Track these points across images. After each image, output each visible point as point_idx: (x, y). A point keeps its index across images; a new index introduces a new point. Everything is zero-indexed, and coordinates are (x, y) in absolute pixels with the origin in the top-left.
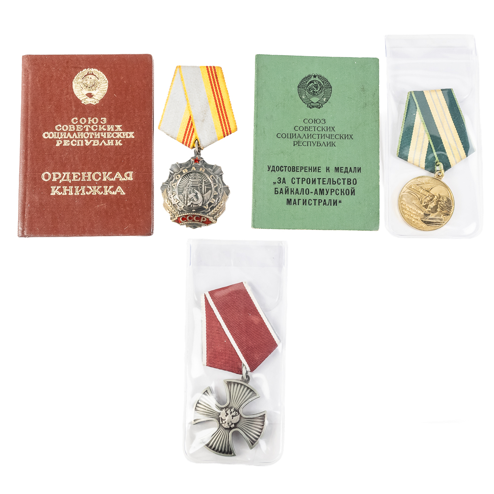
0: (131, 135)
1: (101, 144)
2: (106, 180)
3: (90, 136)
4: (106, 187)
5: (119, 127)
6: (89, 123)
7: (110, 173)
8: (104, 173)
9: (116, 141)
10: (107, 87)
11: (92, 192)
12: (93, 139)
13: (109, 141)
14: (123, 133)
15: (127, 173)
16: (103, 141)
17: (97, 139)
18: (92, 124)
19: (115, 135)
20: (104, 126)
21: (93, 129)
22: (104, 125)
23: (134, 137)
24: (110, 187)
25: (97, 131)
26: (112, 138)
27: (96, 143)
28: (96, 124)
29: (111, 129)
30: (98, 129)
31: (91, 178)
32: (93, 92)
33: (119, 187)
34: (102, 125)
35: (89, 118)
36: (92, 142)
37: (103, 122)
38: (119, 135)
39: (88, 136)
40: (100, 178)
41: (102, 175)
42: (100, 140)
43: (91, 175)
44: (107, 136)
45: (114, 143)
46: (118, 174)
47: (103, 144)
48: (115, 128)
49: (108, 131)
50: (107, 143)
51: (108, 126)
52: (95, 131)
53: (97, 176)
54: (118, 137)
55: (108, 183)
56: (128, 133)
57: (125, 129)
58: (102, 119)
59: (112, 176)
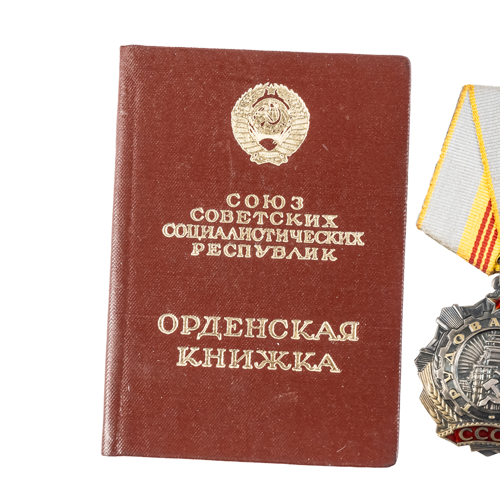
0: (357, 239)
1: (290, 257)
2: (298, 338)
3: (265, 236)
4: (297, 355)
5: (330, 218)
6: (266, 206)
7: (306, 323)
8: (296, 323)
9: (325, 250)
10: (307, 126)
11: (268, 365)
12: (274, 243)
13: (307, 249)
14: (339, 233)
15: (347, 324)
16: (296, 250)
17: (282, 244)
18: (271, 210)
19: (322, 237)
20: (297, 216)
21: (273, 222)
22: (298, 212)
23: (363, 244)
24: (308, 355)
25: (283, 227)
26: (315, 245)
27: (279, 254)
28: (280, 211)
29: (313, 223)
30: (285, 222)
31: (267, 332)
32: (276, 138)
33: (327, 356)
34: (294, 212)
35: (266, 197)
36: (271, 252)
37: (296, 206)
38: (330, 239)
39: (262, 237)
40: (286, 333)
41: (291, 325)
42: (289, 249)
43: (267, 324)
44: (303, 238)
45: (320, 254)
46: (326, 325)
47: (295, 255)
48: (323, 221)
49: (308, 228)
50: (303, 254)
51: (306, 216)
52: (279, 227)
53: (279, 329)
54: (327, 241)
55: (304, 346)
56: (351, 233)
57: (344, 225)
58: (293, 199)
59: (312, 330)
